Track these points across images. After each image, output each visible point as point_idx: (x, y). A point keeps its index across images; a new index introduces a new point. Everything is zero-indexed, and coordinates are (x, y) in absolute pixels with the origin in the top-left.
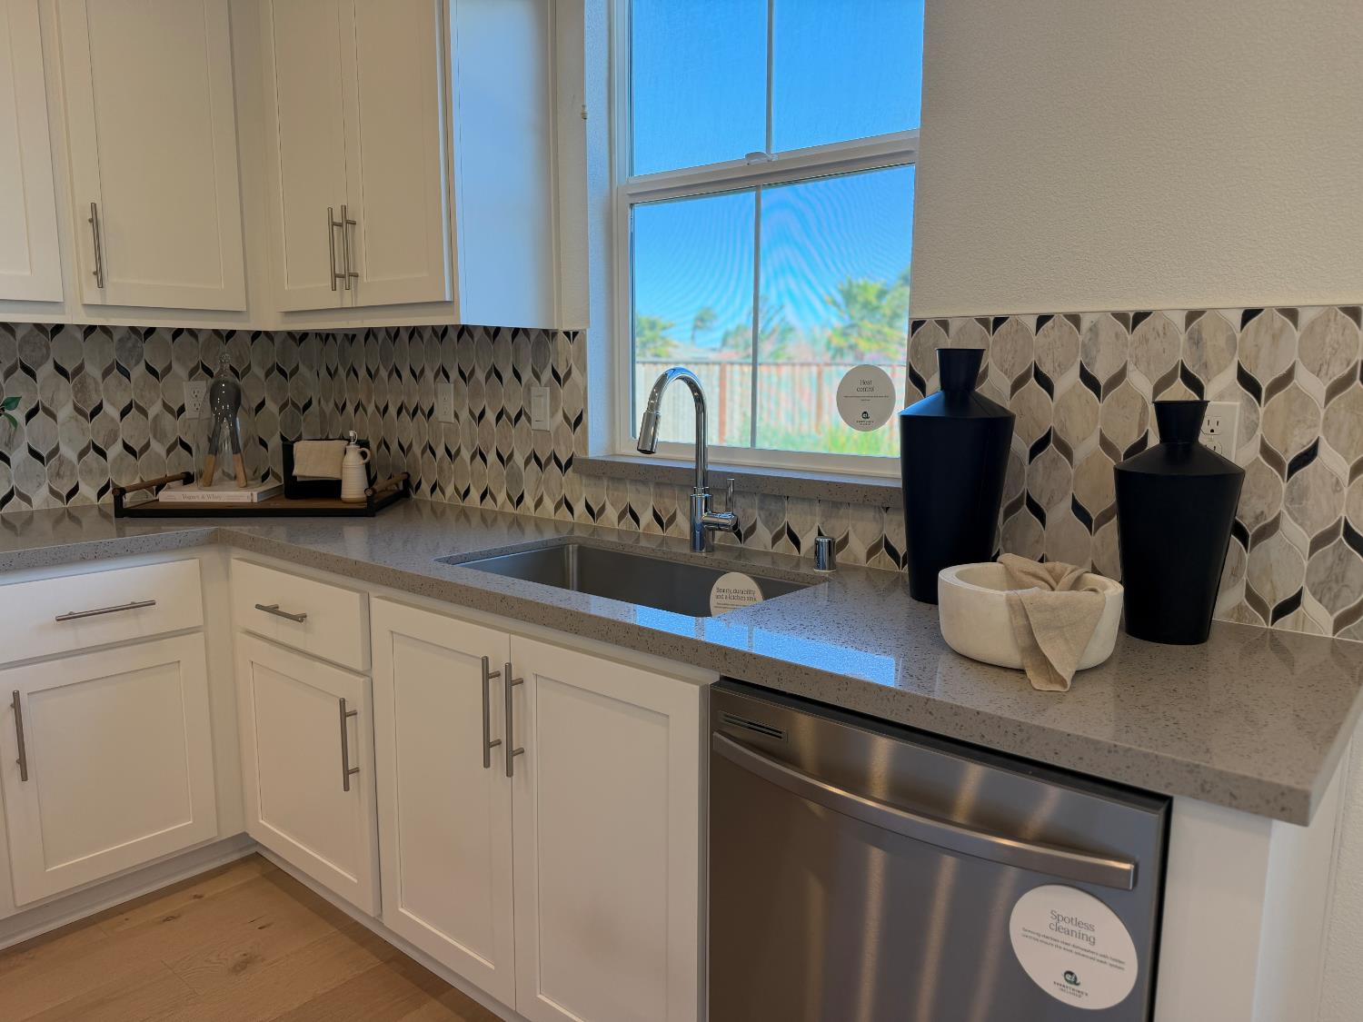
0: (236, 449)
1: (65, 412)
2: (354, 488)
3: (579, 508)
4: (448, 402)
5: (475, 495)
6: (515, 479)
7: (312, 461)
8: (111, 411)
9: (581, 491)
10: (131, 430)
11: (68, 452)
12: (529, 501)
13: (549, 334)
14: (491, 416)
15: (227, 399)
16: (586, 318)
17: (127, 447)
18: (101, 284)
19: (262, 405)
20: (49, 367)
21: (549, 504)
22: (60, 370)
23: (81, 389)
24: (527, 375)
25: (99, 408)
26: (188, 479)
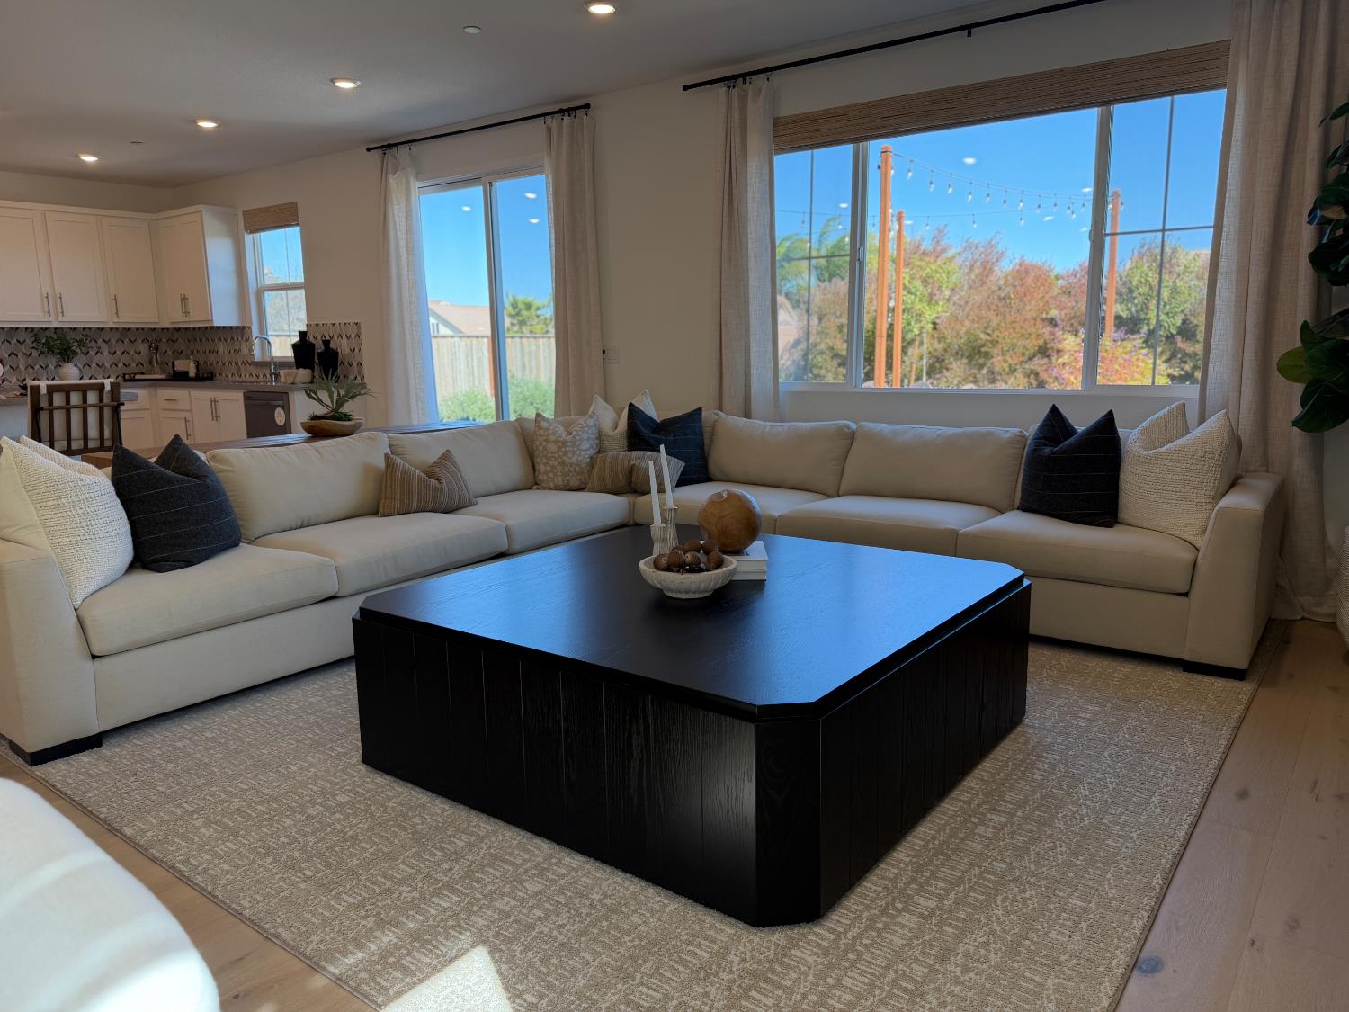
0: (157, 363)
1: (106, 353)
2: (192, 373)
3: (254, 376)
4: (221, 348)
5: (230, 375)
6: (239, 369)
7: (181, 365)
8: (119, 353)
9: (254, 371)
10: (125, 359)
11: (107, 365)
12: (243, 375)
13: (244, 327)
14: (232, 351)
15: (155, 348)
16: (251, 323)
17: (124, 364)
18: (118, 317)
19: (166, 352)
20: (101, 340)
21: (248, 376)
22: (104, 340)
23: (110, 346)
24: (240, 339)
25: (115, 352)
26: (143, 374)
